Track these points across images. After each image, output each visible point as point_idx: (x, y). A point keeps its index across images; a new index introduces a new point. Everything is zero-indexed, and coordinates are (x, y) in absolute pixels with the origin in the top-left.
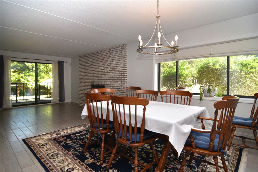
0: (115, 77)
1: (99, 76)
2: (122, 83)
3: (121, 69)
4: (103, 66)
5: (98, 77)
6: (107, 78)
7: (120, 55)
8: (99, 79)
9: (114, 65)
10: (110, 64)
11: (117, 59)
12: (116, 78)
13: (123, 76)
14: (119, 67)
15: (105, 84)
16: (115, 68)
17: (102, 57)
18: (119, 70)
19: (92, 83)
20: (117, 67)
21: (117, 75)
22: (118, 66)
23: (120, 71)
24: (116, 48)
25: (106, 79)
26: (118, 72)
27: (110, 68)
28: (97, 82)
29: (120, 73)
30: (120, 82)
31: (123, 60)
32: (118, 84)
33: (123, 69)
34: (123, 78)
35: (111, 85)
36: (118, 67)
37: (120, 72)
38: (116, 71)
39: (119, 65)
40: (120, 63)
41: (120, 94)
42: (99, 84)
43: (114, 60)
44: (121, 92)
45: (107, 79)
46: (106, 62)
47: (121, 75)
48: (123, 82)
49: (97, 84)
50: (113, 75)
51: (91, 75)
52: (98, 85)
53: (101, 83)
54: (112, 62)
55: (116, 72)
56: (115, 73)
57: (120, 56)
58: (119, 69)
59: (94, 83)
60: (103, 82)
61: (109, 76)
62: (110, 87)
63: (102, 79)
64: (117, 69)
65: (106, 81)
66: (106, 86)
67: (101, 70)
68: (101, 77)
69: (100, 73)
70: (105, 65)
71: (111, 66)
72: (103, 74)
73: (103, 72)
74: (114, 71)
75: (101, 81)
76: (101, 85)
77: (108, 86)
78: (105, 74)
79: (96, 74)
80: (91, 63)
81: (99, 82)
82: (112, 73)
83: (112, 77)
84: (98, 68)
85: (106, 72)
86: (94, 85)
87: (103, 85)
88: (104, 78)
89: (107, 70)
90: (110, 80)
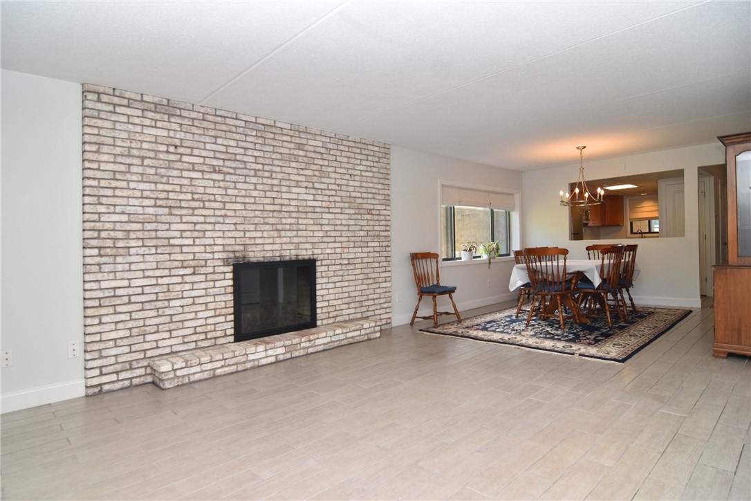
0: (357, 229)
1: (284, 221)
2: (382, 246)
3: (379, 207)
4: (306, 187)
5: (279, 227)
6: (327, 231)
7: (376, 170)
8: (283, 233)
9: (354, 191)
10: (338, 185)
11: (366, 176)
12: (362, 233)
13: (383, 228)
14: (373, 201)
15: (316, 251)
16: (360, 201)
17: (301, 153)
18: (370, 210)
19: (231, 255)
20: (365, 201)
21: (364, 223)
22: (368, 198)
23: (374, 212)
24: (360, 143)
25: (321, 234)
26: (369, 214)
27: (338, 199)
28: (267, 247)
29: (376, 218)
30: (376, 244)
31: (383, 184)
32: (368, 250)
33: (384, 207)
34: (382, 234)
35: (343, 256)
36: (369, 201)
37: (376, 215)
38: (362, 211)
39: (370, 196)
40: (374, 191)
41: (374, 278)
42: (284, 253)
43: (354, 175)
44: (378, 270)
45: (327, 236)
46: (321, 177)
47: (377, 223)
48: (385, 244)
49: (269, 254)
50: (352, 222)
51: (226, 216)
52: (278, 259)
53: (293, 252)
54: (348, 180)
55: (361, 214)
56: (359, 217)
57: (374, 169)
58: (371, 207)
59: (251, 254)
60: (308, 246)
61: (336, 225)
62: (338, 262)
63: (300, 233)
64: (364, 206)
65: (322, 242)
66: (321, 260)
67: (293, 199)
68: (295, 228)
69: (292, 212)
70: (317, 185)
71: (343, 194)
72: (304, 216)
73: (308, 209)
74: (357, 211)
75: (294, 241)
76: (293, 258)
77: (330, 258)
78: (316, 216)
79: (266, 212)
80: (228, 160)
81: (285, 247)
82: (346, 217)
83: (346, 228)
84: (277, 191)
85: (321, 209)
86: (248, 261)
87: (307, 257)
88: (313, 231)
89: (324, 204)
90: (338, 239)
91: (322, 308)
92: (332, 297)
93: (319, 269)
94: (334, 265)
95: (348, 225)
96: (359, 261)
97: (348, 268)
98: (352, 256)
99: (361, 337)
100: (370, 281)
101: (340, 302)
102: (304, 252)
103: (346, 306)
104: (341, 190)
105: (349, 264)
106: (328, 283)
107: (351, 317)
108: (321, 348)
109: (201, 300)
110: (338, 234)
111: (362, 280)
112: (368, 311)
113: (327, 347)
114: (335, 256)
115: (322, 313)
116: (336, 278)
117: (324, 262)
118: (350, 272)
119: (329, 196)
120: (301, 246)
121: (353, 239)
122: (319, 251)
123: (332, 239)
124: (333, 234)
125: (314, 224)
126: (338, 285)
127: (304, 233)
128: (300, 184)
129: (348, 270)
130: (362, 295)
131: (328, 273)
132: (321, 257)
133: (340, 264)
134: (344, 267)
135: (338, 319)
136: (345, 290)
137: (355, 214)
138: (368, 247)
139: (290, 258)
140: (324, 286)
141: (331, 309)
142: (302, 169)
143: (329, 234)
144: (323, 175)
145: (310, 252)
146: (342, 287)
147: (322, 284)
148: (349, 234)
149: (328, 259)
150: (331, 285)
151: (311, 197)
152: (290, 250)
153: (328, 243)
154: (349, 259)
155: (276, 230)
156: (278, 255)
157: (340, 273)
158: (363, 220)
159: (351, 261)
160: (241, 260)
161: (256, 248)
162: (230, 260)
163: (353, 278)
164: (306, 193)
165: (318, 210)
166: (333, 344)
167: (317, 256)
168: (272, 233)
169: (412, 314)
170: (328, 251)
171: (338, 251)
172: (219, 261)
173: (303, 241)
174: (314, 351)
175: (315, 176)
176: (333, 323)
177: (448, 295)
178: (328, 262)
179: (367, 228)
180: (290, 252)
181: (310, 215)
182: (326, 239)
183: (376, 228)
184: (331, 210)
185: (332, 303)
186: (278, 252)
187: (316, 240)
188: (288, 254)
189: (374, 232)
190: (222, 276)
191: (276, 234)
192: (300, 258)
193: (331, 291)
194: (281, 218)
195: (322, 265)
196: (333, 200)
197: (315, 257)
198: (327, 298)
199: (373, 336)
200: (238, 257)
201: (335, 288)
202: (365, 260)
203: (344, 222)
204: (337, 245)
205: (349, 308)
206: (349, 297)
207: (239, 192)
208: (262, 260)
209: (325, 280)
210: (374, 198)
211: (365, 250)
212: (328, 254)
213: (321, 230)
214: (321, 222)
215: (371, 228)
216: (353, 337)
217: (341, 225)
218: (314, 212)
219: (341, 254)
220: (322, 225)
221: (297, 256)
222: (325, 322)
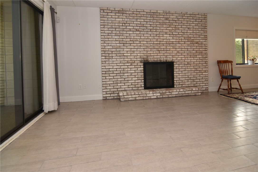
0: (192, 50)
1: (161, 47)
2: (203, 57)
3: (202, 41)
4: (170, 34)
5: (159, 49)
6: (178, 51)
7: (200, 25)
8: (161, 52)
9: (190, 35)
10: (183, 33)
11: (196, 28)
12: (194, 52)
13: (204, 49)
14: (199, 38)
15: (174, 59)
16: (193, 38)
17: (167, 21)
18: (198, 42)
19: (143, 59)
20: (195, 38)
21: (195, 47)
22: (196, 37)
23: (199, 43)
24: (193, 14)
25: (176, 52)
26: (197, 44)
27: (183, 38)
28: (155, 57)
29: (200, 45)
30: (201, 56)
31: (204, 31)
32: (197, 58)
33: (204, 41)
34: (203, 52)
35: (185, 61)
36: (197, 38)
37: (200, 44)
38: (193, 43)
39: (197, 36)
40: (199, 34)
41: (200, 71)
43: (190, 28)
44: (201, 67)
45: (178, 53)
46: (175, 30)
47: (201, 47)
48: (205, 56)
49: (156, 59)
50: (189, 47)
51: (141, 46)
52: (159, 61)
53: (165, 59)
54: (187, 30)
55: (193, 44)
57: (199, 25)
58: (198, 41)
59: (149, 59)
60: (171, 57)
61: (182, 48)
62: (183, 63)
63: (167, 52)
64: (195, 41)
65: (176, 55)
66: (176, 62)
67: (164, 39)
68: (165, 50)
69: (164, 44)
70: (174, 33)
71: (185, 36)
72: (169, 45)
73: (170, 43)
74: (191, 43)
75: (165, 55)
76: (165, 61)
77: (180, 61)
78: (174, 45)
79: (154, 44)
80: (141, 26)
81: (161, 57)
82: (187, 45)
83: (186, 50)
84: (158, 36)
85: (176, 42)
86: (149, 62)
87: (170, 61)
88: (173, 51)
89: (177, 40)
90: (183, 54)
91: (176, 80)
92: (181, 77)
93: (175, 66)
94: (182, 64)
95: (188, 49)
96: (193, 63)
97: (187, 66)
98: (189, 61)
99: (192, 94)
100: (198, 72)
101: (184, 79)
102: (169, 59)
103: (187, 81)
104: (184, 35)
105: (188, 64)
106: (179, 71)
107: (189, 85)
108: (174, 96)
109: (133, 74)
110: (183, 52)
111: (194, 71)
112: (197, 84)
113: (177, 95)
114: (182, 61)
115: (176, 82)
116: (182, 69)
117: (177, 63)
118: (189, 67)
119: (179, 37)
120: (168, 57)
121: (190, 54)
122: (175, 59)
123: (180, 54)
124: (181, 52)
125: (173, 48)
126: (183, 72)
127: (169, 52)
128: (167, 33)
129: (188, 66)
130: (194, 77)
131: (179, 67)
132: (176, 61)
133: (184, 64)
134: (186, 65)
135: (183, 86)
136: (186, 74)
137: (191, 44)
138: (196, 57)
139: (164, 61)
140: (177, 72)
141: (180, 81)
142: (168, 27)
143: (179, 52)
144: (176, 29)
145: (171, 59)
146: (185, 73)
147: (176, 71)
148: (188, 52)
149: (179, 62)
150: (181, 72)
151: (172, 38)
152: (164, 58)
153: (179, 55)
154: (188, 62)
155: (158, 51)
156: (159, 60)
157: (184, 67)
158: (194, 46)
159: (189, 63)
160: (146, 61)
161: (151, 57)
162: (142, 61)
163: (190, 70)
164: (169, 37)
165: (174, 43)
166: (179, 95)
167: (174, 60)
168: (157, 51)
169: (218, 87)
170: (179, 59)
171: (183, 59)
172: (139, 61)
173: (168, 55)
174: (172, 96)
175: (173, 29)
176: (181, 87)
177: (237, 80)
178: (179, 63)
179: (196, 49)
180: (164, 59)
181: (171, 45)
182: (178, 54)
183: (200, 50)
184: (180, 43)
185: (180, 79)
186: (159, 58)
187: (174, 54)
188: (163, 59)
189: (199, 51)
190: (140, 66)
191: (158, 52)
192: (167, 61)
193: (180, 74)
194: (160, 46)
195: (176, 64)
196: (181, 39)
197: (173, 61)
198: (179, 77)
199: (197, 94)
200: (145, 60)
201: (182, 73)
202: (195, 63)
203: (186, 47)
204: (182, 56)
205: (188, 82)
206: (188, 77)
207: (145, 37)
208: (153, 61)
209: (178, 70)
210: (199, 37)
211: (195, 58)
212: (179, 60)
213: (176, 51)
214: (176, 47)
215: (198, 50)
216: (188, 93)
217: (184, 48)
218: (173, 44)
219: (184, 60)
220: (176, 49)
221: (166, 60)
222: (178, 86)
